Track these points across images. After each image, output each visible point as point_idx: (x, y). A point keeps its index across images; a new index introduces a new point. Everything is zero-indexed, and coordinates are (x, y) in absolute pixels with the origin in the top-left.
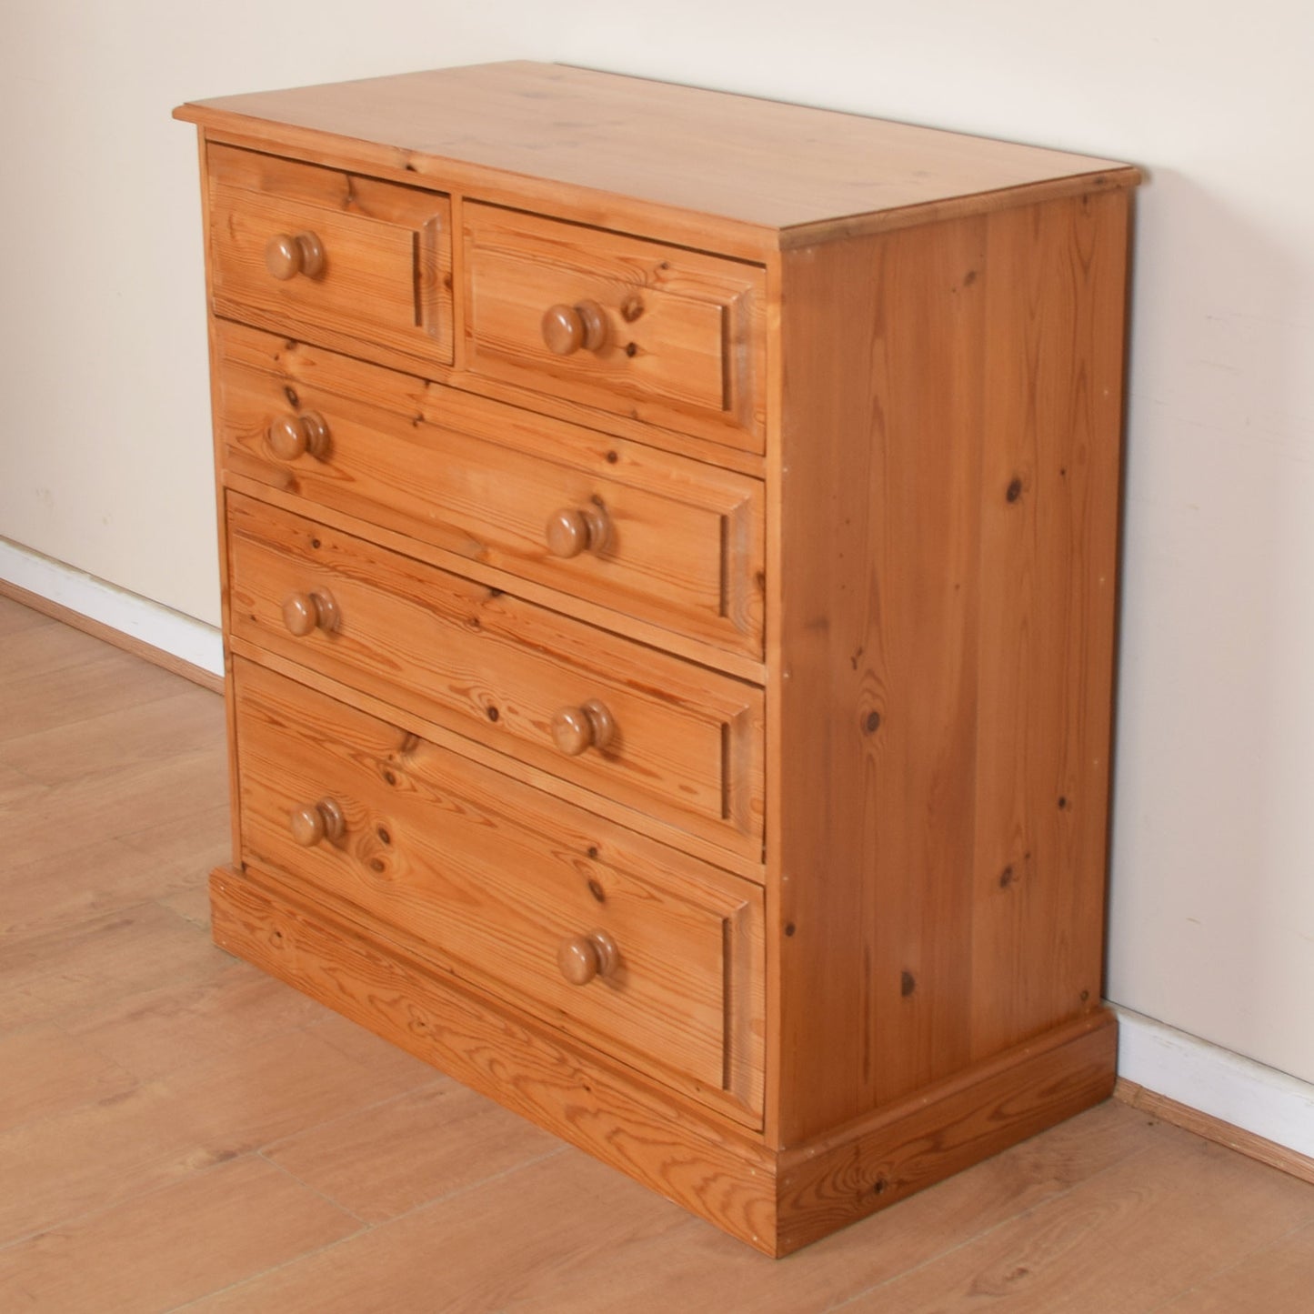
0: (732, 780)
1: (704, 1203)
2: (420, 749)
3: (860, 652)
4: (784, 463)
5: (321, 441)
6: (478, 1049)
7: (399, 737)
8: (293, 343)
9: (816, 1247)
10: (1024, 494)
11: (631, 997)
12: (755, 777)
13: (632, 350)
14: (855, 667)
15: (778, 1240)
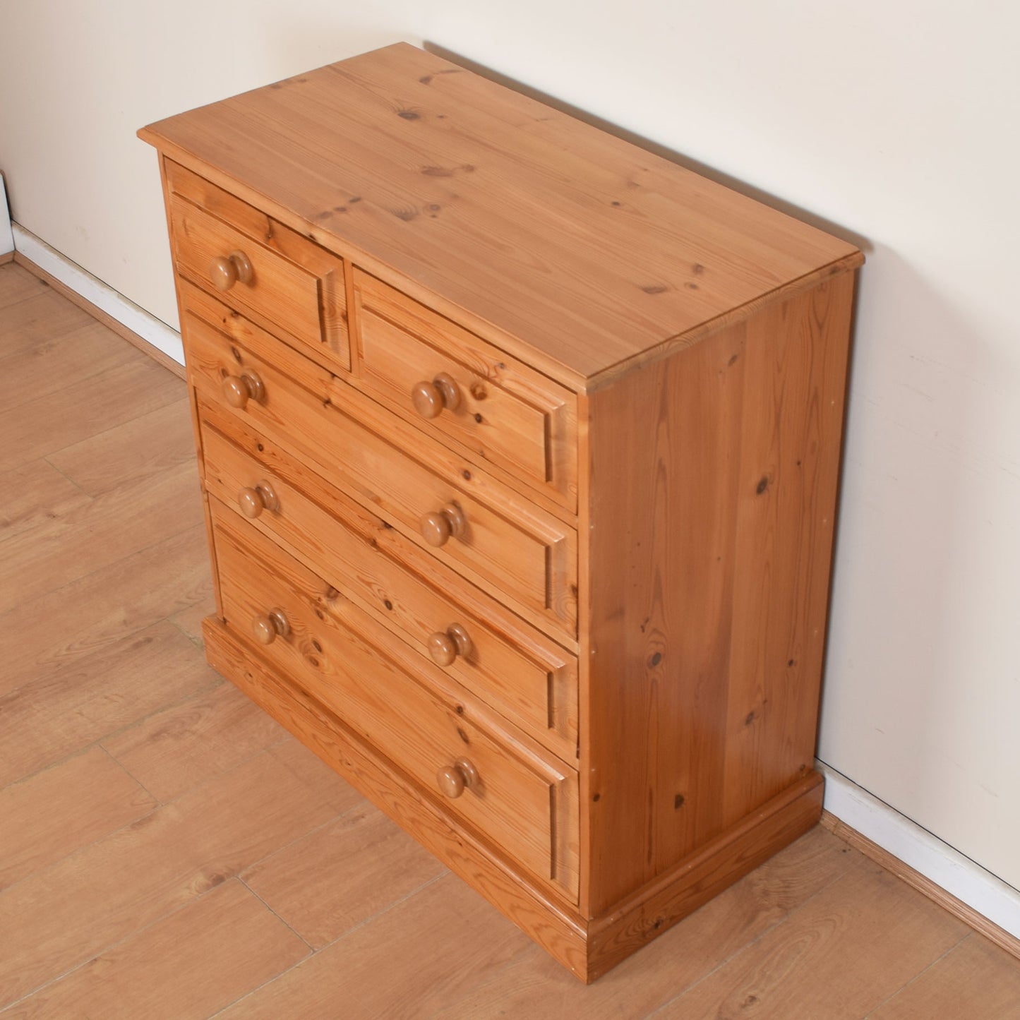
0: (556, 705)
1: (539, 937)
2: (339, 599)
3: (647, 621)
4: (591, 523)
5: (259, 390)
6: (386, 793)
7: (325, 587)
8: (236, 314)
9: (615, 972)
10: (769, 486)
11: (488, 804)
12: (572, 708)
13: (479, 419)
14: (643, 631)
15: (588, 975)
